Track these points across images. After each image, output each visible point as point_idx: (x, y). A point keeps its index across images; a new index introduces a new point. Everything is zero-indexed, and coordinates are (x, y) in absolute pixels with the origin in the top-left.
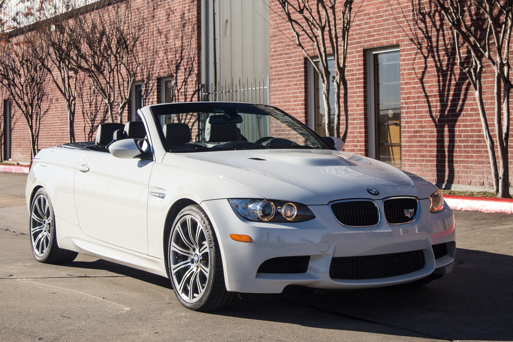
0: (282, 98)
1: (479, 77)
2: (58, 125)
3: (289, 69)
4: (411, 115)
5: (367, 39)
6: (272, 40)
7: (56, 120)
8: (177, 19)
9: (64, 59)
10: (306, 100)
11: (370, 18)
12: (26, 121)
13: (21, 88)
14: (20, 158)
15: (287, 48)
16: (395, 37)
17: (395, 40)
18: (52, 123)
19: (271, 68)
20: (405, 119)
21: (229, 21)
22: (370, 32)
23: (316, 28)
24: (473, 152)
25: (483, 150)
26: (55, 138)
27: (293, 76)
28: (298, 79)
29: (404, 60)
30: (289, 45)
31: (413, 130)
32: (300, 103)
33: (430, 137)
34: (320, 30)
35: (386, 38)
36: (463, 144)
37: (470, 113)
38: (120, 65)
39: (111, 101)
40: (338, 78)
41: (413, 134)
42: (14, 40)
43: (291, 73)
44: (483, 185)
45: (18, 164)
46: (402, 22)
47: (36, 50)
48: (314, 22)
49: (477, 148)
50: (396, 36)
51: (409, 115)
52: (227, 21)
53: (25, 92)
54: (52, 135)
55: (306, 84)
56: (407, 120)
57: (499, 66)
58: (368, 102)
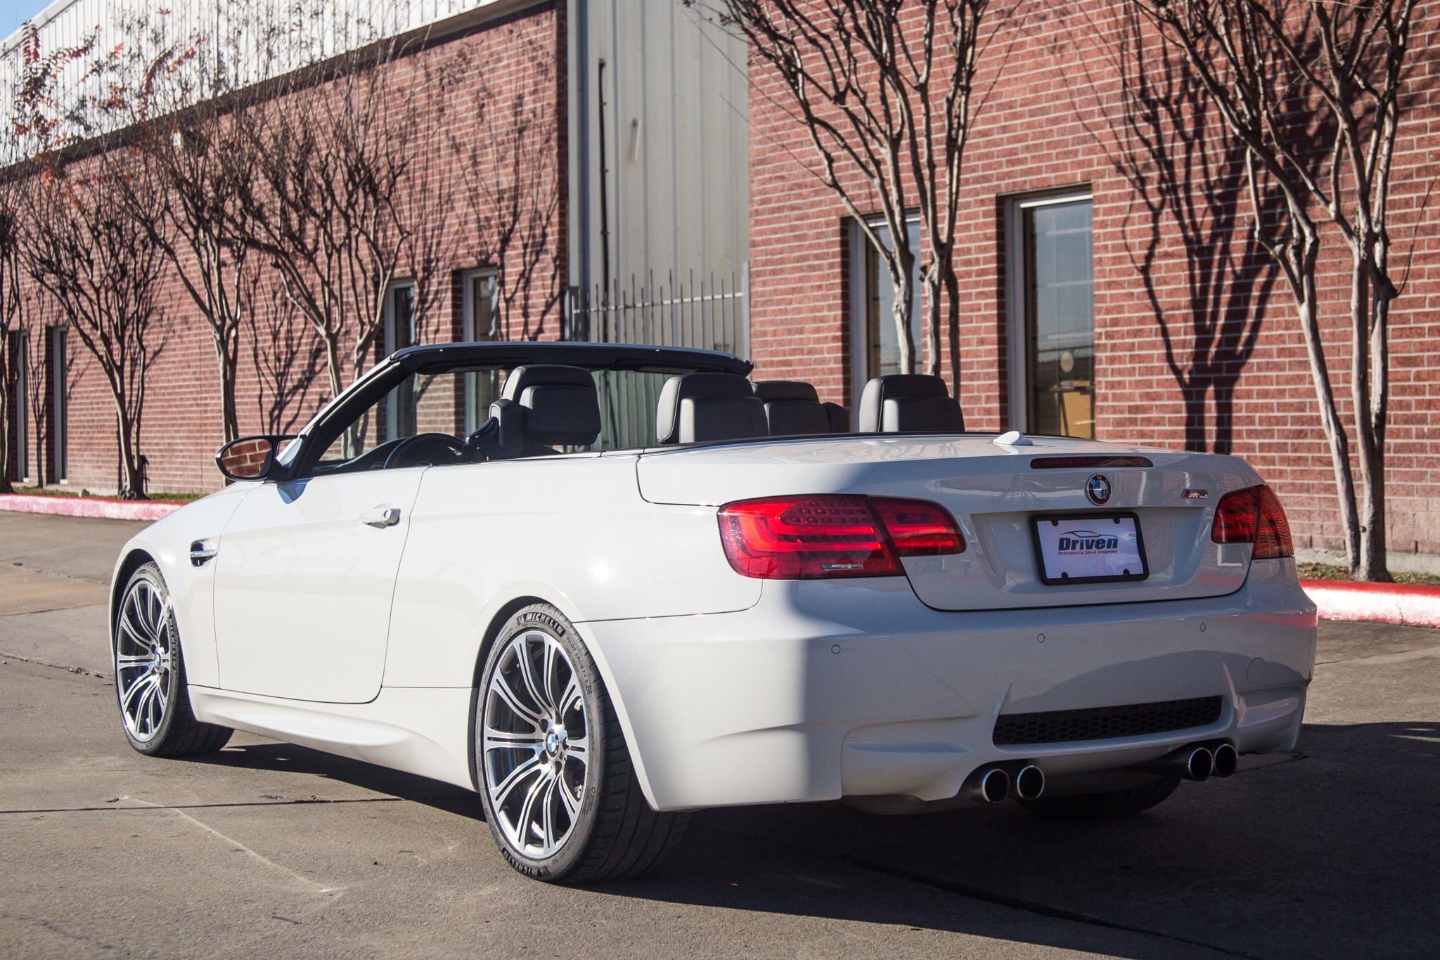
0: (782, 322)
1: (1309, 267)
2: (191, 393)
3: (800, 248)
4: (1122, 366)
5: (1005, 170)
6: (757, 173)
7: (184, 380)
8: (505, 117)
9: (209, 221)
10: (845, 328)
11: (1015, 116)
12: (109, 382)
13: (94, 297)
14: (90, 479)
15: (796, 192)
16: (1081, 164)
17: (1079, 171)
18: (174, 387)
19: (754, 244)
20: (1105, 376)
21: (640, 124)
22: (1013, 152)
23: (878, 139)
24: (1283, 460)
25: (1310, 455)
26: (182, 425)
27: (810, 266)
28: (825, 272)
29: (1103, 224)
30: (800, 186)
31: (1128, 404)
32: (831, 335)
33: (1171, 421)
34: (886, 144)
35: (1055, 168)
36: (1257, 442)
37: (1276, 360)
38: (357, 237)
39: (335, 331)
40: (934, 270)
41: (1127, 416)
42: (75, 171)
43: (805, 258)
44: (1311, 546)
45: (86, 494)
46: (1098, 126)
47: (133, 196)
48: (873, 125)
49: (1295, 451)
50: (1083, 161)
51: (1116, 366)
52: (635, 124)
53: (104, 307)
54: (175, 419)
55: (845, 286)
56: (1110, 379)
57: (1363, 239)
58: (1009, 333)
